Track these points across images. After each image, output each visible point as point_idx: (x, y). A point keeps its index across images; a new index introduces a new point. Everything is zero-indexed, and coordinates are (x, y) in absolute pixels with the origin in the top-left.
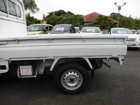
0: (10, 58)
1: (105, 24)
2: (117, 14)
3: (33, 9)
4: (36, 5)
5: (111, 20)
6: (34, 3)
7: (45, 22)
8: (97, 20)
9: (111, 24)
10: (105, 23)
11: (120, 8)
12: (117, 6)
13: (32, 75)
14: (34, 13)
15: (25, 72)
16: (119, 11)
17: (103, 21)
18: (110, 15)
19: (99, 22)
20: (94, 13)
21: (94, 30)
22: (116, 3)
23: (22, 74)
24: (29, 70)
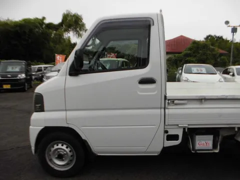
0: (188, 125)
1: (205, 57)
2: (216, 37)
3: (79, 31)
4: (83, 25)
5: (213, 50)
6: (81, 21)
7: (113, 54)
8: (190, 49)
9: (214, 56)
10: (204, 54)
11: (234, 30)
12: (229, 26)
13: (212, 148)
14: (80, 38)
15: (203, 144)
16: (233, 35)
17: (200, 51)
18: (205, 39)
19: (194, 53)
20: (182, 36)
21: (204, 71)
22: (227, 23)
23: (198, 147)
24: (209, 142)
